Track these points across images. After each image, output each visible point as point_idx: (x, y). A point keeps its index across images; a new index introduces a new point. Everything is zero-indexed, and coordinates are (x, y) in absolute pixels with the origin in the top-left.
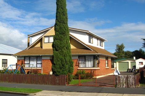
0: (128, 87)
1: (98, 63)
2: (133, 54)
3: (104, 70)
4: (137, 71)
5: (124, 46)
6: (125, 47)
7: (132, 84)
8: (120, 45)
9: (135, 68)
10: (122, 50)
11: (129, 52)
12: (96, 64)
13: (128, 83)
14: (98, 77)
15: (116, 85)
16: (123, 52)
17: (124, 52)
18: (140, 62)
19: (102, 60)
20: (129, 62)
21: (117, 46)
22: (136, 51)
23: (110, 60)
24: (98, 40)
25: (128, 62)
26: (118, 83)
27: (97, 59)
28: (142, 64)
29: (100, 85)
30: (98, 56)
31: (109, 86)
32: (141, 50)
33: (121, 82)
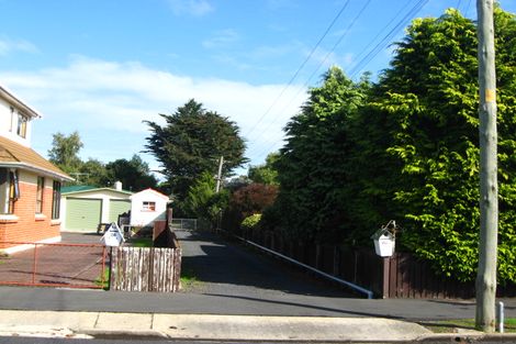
0: (151, 289)
1: (14, 200)
2: (111, 171)
3: (29, 224)
4: (133, 233)
5: (81, 141)
6: (82, 145)
7: (168, 280)
8: (67, 136)
9: (128, 222)
10: (71, 154)
11: (94, 164)
12: (7, 199)
13: (151, 275)
14: (11, 251)
15: (109, 282)
16: (76, 163)
17: (79, 161)
18: (145, 203)
19: (27, 186)
20: (106, 197)
21: (58, 138)
22: (121, 163)
23: (49, 187)
24: (12, 109)
25: (101, 200)
26: (116, 276)
27: (12, 182)
28: (153, 209)
29: (42, 281)
30: (18, 171)
31: (82, 287)
32: (137, 161)
33: (129, 270)
